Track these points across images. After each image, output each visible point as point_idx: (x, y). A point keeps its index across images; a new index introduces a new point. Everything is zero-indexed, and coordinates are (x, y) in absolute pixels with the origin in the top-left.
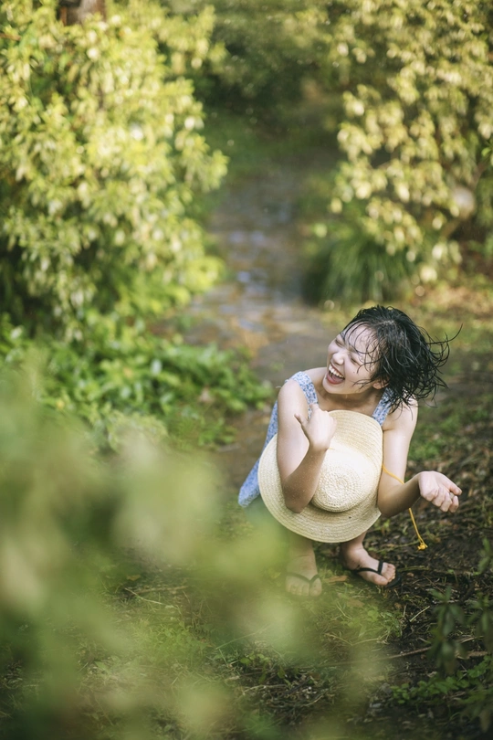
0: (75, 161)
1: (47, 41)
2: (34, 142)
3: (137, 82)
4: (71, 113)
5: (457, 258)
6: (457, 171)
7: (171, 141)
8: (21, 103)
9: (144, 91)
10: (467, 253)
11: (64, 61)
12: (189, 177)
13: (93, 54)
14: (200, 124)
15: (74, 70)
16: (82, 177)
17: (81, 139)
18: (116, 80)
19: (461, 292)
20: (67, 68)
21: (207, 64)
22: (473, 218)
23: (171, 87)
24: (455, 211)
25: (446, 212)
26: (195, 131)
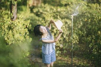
0: (13, 38)
1: (9, 23)
2: (7, 35)
3: (21, 29)
4: (12, 32)
5: (60, 53)
6: (60, 42)
7: (25, 36)
8: (6, 30)
9: (22, 30)
10: (62, 52)
11: (12, 25)
12: (27, 41)
13: (16, 25)
14: (28, 34)
15: (13, 27)
16: (13, 40)
17: (13, 35)
18: (18, 28)
19: (61, 57)
20: (12, 26)
21: (29, 27)
22: (62, 48)
23: (25, 29)
24: (60, 47)
25: (59, 47)
26: (28, 35)
